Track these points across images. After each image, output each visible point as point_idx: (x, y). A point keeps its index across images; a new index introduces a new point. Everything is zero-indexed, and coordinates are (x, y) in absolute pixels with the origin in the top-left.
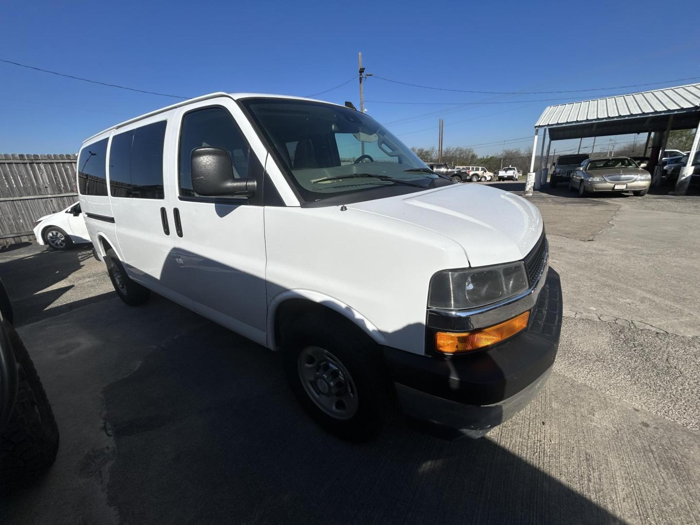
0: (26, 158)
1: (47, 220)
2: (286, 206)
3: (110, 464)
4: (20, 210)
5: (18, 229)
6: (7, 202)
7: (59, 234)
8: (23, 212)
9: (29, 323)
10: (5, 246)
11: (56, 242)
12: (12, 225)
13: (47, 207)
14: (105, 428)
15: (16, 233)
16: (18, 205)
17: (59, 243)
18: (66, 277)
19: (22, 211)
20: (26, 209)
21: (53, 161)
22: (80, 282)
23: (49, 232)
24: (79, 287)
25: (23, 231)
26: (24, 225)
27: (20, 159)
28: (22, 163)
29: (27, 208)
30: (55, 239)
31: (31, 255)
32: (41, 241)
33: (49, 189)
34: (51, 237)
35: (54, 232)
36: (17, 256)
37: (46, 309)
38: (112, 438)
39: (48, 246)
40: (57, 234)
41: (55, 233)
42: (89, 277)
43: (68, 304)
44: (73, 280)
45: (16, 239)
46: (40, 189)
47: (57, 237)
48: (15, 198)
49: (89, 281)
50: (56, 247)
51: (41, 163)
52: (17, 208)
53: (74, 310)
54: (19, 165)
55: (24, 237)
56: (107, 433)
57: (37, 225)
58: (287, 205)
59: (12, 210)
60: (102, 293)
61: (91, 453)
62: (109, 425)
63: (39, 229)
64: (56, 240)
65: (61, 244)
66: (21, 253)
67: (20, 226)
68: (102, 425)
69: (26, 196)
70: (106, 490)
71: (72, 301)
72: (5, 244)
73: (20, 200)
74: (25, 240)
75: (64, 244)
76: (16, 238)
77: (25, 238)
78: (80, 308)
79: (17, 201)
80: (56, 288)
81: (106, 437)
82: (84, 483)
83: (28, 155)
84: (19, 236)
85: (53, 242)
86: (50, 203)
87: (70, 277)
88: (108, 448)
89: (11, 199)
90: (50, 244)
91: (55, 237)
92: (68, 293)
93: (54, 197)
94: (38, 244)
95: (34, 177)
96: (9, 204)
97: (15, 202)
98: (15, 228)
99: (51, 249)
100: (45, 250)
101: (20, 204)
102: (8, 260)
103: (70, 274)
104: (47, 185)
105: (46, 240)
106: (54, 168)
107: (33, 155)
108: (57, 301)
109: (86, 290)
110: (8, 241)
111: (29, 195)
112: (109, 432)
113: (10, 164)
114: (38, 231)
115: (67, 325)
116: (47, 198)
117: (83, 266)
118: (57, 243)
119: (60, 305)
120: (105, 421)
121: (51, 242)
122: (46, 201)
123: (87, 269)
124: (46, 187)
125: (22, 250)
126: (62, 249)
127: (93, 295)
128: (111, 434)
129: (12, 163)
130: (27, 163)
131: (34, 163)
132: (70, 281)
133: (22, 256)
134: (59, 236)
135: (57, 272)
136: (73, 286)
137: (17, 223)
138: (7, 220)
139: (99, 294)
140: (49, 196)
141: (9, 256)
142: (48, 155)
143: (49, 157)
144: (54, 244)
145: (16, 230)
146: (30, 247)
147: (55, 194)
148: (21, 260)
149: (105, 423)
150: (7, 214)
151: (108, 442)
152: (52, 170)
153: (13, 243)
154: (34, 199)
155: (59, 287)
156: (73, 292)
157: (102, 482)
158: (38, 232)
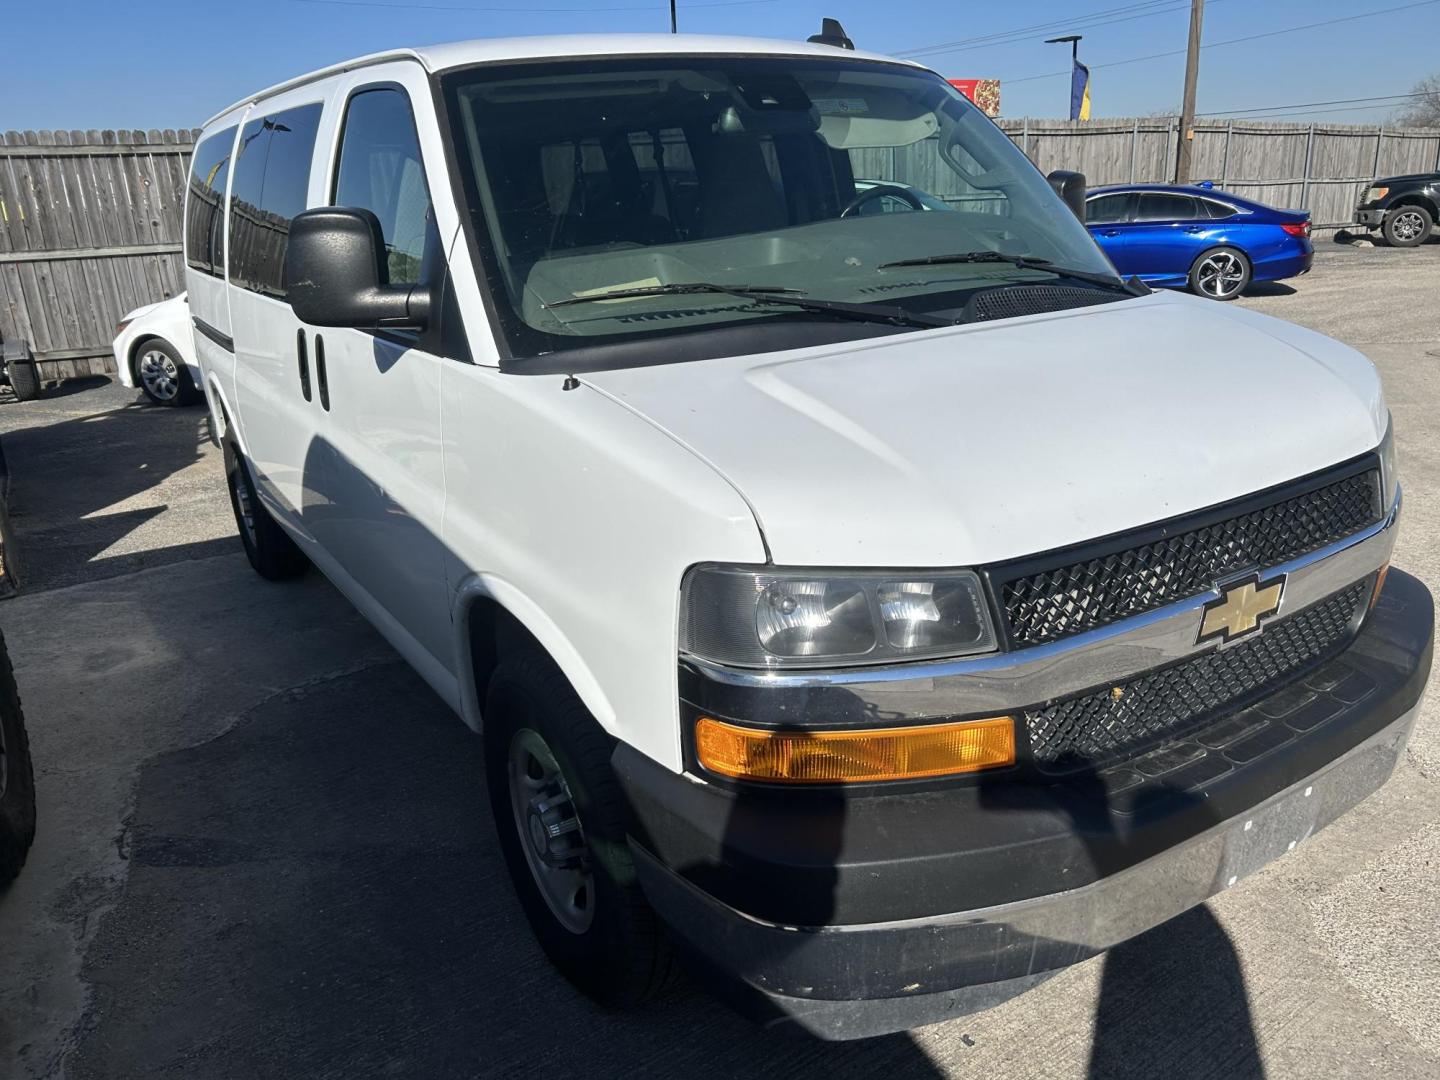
0: (118, 143)
1: (147, 319)
2: (474, 364)
3: (107, 908)
4: (95, 286)
5: (86, 339)
6: (68, 262)
7: (167, 361)
8: (100, 292)
9: (55, 587)
10: (55, 383)
11: (158, 381)
12: (74, 325)
13: (153, 280)
14: (119, 841)
15: (81, 349)
16: (91, 273)
17: (164, 384)
18: (156, 482)
19: (97, 289)
20: (105, 284)
21: (177, 149)
22: (184, 499)
23: (144, 354)
24: (176, 513)
25: (94, 345)
26: (100, 329)
27: (105, 145)
28: (108, 156)
29: (109, 281)
30: (156, 374)
31: (101, 411)
32: (125, 376)
33: (161, 228)
34: (149, 369)
35: (156, 354)
36: (73, 413)
37: (94, 559)
38: (126, 863)
39: (140, 389)
40: (162, 358)
41: (157, 359)
42: (205, 489)
43: (140, 553)
44: (169, 493)
45: (80, 365)
46: (141, 227)
47: (162, 369)
48: (86, 253)
49: (202, 501)
50: (157, 395)
51: (147, 155)
52: (87, 279)
53: (147, 571)
54: (101, 160)
55: (97, 360)
56: (120, 852)
57: (121, 330)
58: (476, 362)
59: (76, 284)
60: (217, 536)
61: (82, 881)
62: (129, 838)
63: (124, 341)
64: (158, 377)
65: (169, 391)
66: (83, 405)
67: (90, 329)
68: (118, 834)
69: (109, 247)
70: (84, 953)
71: (150, 548)
72: (56, 376)
73: (96, 258)
74: (97, 368)
75: (175, 390)
76: (78, 362)
77: (98, 364)
78: (159, 568)
79: (89, 261)
80: (129, 509)
81: (118, 859)
82: (53, 930)
83: (122, 133)
84: (86, 358)
85: (152, 380)
86: (161, 267)
87: (166, 483)
88: (112, 879)
89: (78, 254)
90: (145, 387)
91: (156, 368)
92: (148, 526)
93: (170, 253)
94: (120, 383)
95: (132, 194)
96: (72, 266)
97: (83, 261)
98: (78, 332)
99: (149, 400)
100: (134, 400)
101: (95, 268)
102: (53, 421)
103: (166, 475)
104: (158, 219)
105: (138, 375)
106: (176, 170)
107: (132, 132)
108: (121, 542)
109: (188, 523)
110: (62, 368)
111: (116, 243)
112: (125, 849)
113: (83, 160)
114: (122, 346)
115: (121, 603)
116: (156, 254)
117: (202, 455)
118: (160, 385)
119: (123, 553)
120: (125, 827)
121: (147, 382)
122: (152, 263)
123: (207, 466)
124: (155, 224)
125: (86, 396)
126: (170, 403)
127: (198, 539)
128: (127, 855)
129: (86, 156)
130: (117, 156)
131: (132, 155)
132: (162, 495)
133: (81, 413)
134: (165, 365)
135: (144, 466)
136: (164, 508)
137: (84, 321)
138: (64, 311)
139: (211, 538)
140: (161, 249)
141: (57, 411)
142: (166, 131)
143: (168, 137)
144: (155, 386)
145: (81, 342)
146: (104, 389)
147: (173, 244)
148: (79, 423)
149: (124, 831)
150: (66, 294)
151: (117, 868)
152: (173, 176)
153: (73, 375)
154: (126, 256)
155: (136, 507)
156: (158, 526)
157: (82, 937)
158: (122, 349)
